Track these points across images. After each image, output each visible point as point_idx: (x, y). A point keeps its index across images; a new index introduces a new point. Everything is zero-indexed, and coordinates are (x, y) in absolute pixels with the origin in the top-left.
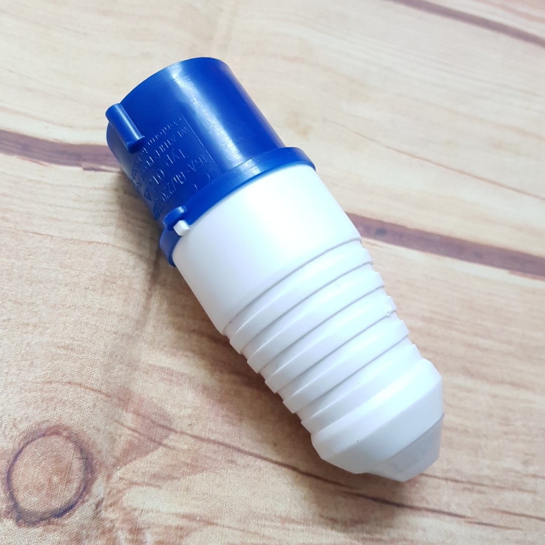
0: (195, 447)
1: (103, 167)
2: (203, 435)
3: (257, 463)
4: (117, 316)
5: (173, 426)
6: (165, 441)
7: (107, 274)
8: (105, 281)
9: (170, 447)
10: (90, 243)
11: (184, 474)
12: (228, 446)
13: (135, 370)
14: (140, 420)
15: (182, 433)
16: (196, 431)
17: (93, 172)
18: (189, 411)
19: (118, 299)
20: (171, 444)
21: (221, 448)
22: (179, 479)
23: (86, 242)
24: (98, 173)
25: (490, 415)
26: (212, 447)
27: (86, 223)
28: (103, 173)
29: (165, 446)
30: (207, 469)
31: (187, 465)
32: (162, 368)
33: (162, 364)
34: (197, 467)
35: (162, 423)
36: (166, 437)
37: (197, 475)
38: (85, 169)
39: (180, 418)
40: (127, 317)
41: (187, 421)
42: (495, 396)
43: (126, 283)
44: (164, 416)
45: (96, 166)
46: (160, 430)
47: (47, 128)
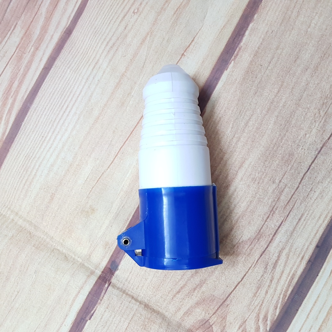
0: (217, 315)
1: (92, 312)
2: (214, 311)
3: (231, 297)
4: (160, 328)
5: (207, 320)
6: (211, 324)
7: (142, 327)
8: (145, 329)
9: (214, 323)
10: (126, 329)
11: (225, 322)
12: (221, 305)
13: (181, 325)
14: (200, 329)
15: (210, 317)
16: (212, 313)
17: (93, 317)
18: (203, 312)
19: (153, 325)
20: (213, 323)
21: (221, 307)
22: (226, 325)
23: (125, 330)
24: (94, 315)
26: (219, 310)
27: (116, 327)
28: (95, 313)
29: (212, 325)
30: (226, 315)
31: (222, 320)
32: (183, 315)
33: (182, 314)
34: (224, 318)
35: (204, 322)
36: (210, 323)
37: (227, 318)
38: (90, 319)
39: (205, 316)
40: (161, 324)
41: (207, 314)
43: (147, 320)
44: (202, 321)
45: (90, 314)
46: (207, 324)
47: (65, 325)
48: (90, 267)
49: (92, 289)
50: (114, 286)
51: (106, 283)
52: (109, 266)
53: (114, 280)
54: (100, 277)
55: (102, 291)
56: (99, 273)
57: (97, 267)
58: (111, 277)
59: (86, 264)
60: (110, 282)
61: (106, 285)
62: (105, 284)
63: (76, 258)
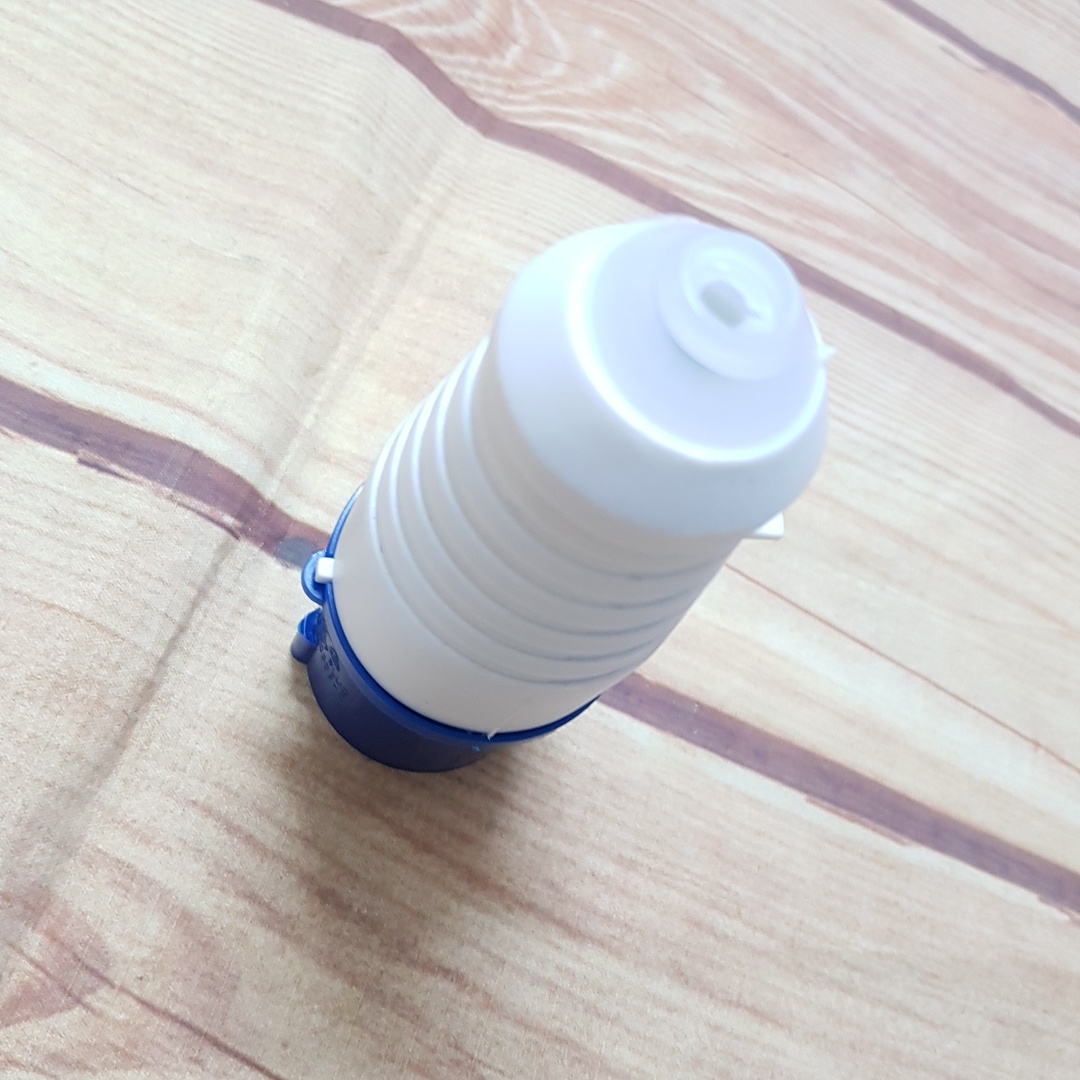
0: (138, 1022)
1: (115, 467)
2: (158, 1001)
3: (242, 1073)
4: (61, 754)
5: (109, 975)
6: (88, 999)
7: (64, 672)
8: (56, 685)
9: (93, 1011)
10: (50, 606)
11: (106, 1065)
12: (197, 1031)
13: (70, 855)
14: (54, 949)
15: (123, 990)
16: (149, 991)
17: (93, 471)
18: (145, 953)
19: (72, 721)
20: (97, 1005)
21: (185, 1032)
22: (94, 1072)
23: (42, 602)
24: (103, 476)
25: (698, 1062)
26: (167, 1025)
27: (52, 566)
28: (111, 478)
29: (87, 1007)
30: (149, 1064)
31: (116, 1049)
32: (118, 861)
33: (119, 855)
34: (131, 1057)
35: (92, 963)
36: (92, 990)
37: (129, 1073)
38: (82, 462)
39: (125, 962)
40: (79, 757)
41: (137, 971)
42: (717, 1028)
43: (94, 694)
44: (101, 953)
45: (103, 461)
46: (85, 976)
47: (34, 364)
48: (288, 459)
49: (210, 462)
50: (224, 551)
51: (238, 517)
52: (292, 531)
53: (246, 549)
54: (254, 494)
55: (209, 503)
56: (270, 491)
57: (290, 485)
58: (255, 540)
59: (296, 443)
60: (238, 532)
61: (229, 520)
62: (232, 516)
63: (314, 409)
